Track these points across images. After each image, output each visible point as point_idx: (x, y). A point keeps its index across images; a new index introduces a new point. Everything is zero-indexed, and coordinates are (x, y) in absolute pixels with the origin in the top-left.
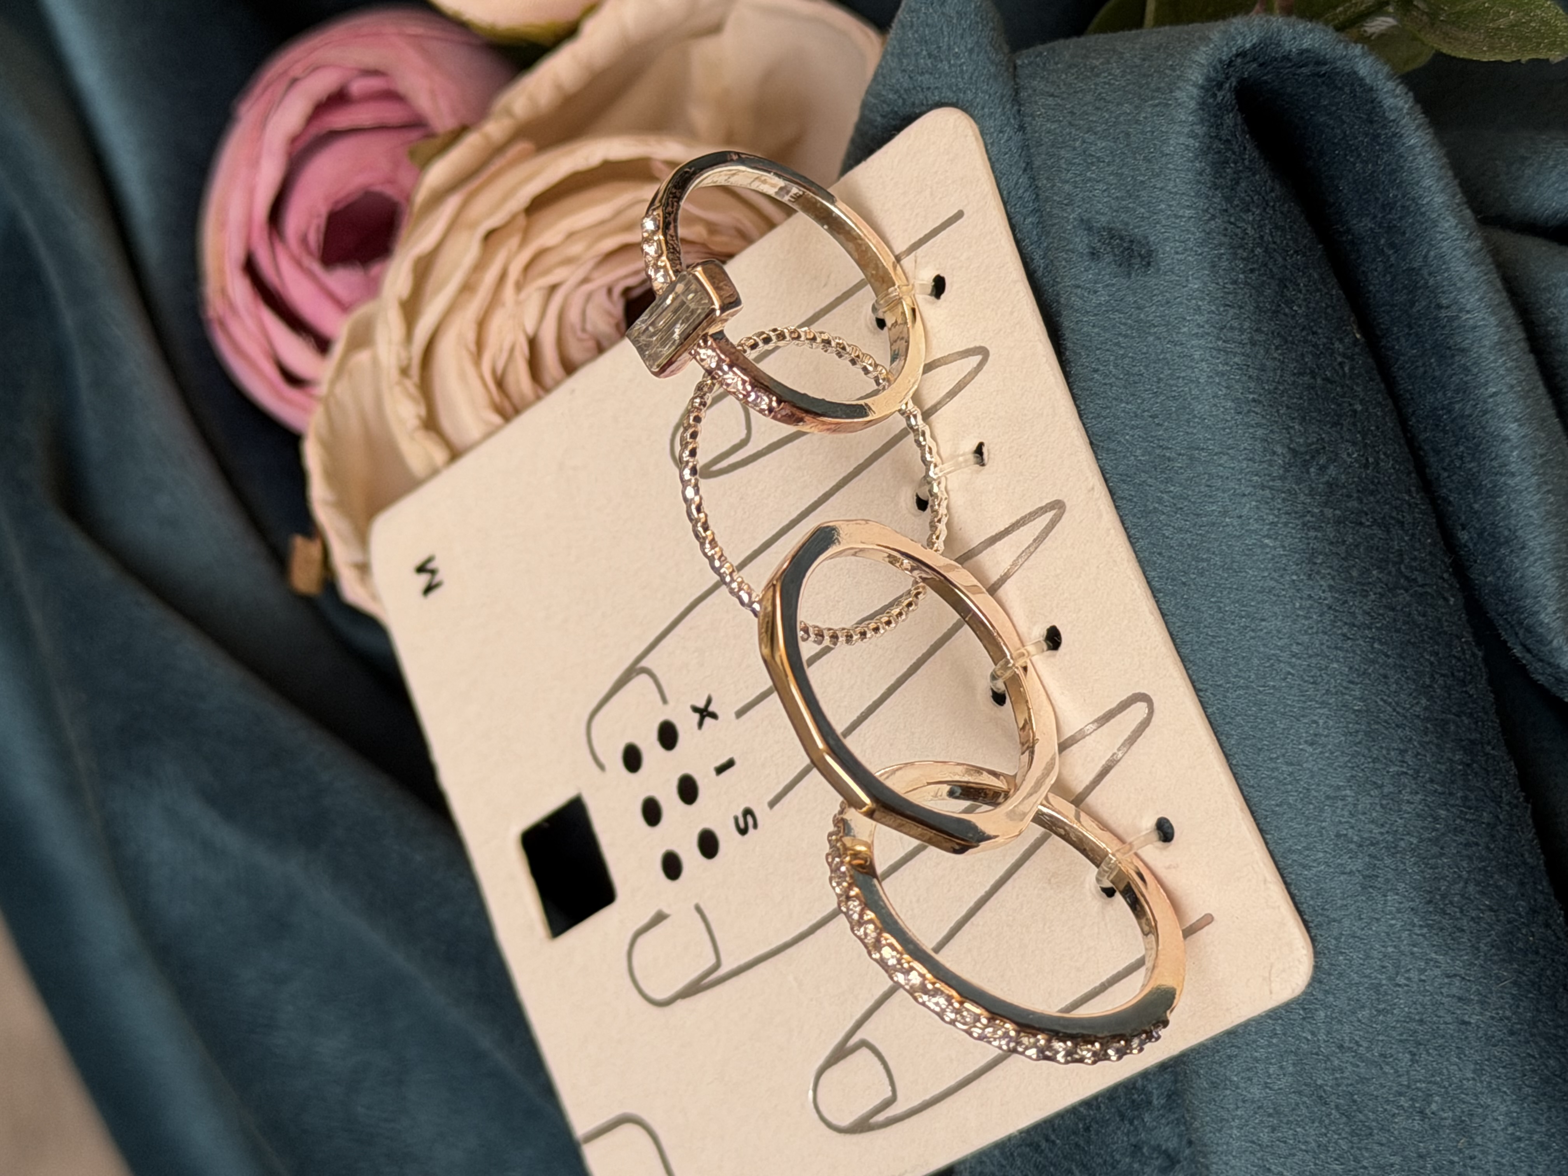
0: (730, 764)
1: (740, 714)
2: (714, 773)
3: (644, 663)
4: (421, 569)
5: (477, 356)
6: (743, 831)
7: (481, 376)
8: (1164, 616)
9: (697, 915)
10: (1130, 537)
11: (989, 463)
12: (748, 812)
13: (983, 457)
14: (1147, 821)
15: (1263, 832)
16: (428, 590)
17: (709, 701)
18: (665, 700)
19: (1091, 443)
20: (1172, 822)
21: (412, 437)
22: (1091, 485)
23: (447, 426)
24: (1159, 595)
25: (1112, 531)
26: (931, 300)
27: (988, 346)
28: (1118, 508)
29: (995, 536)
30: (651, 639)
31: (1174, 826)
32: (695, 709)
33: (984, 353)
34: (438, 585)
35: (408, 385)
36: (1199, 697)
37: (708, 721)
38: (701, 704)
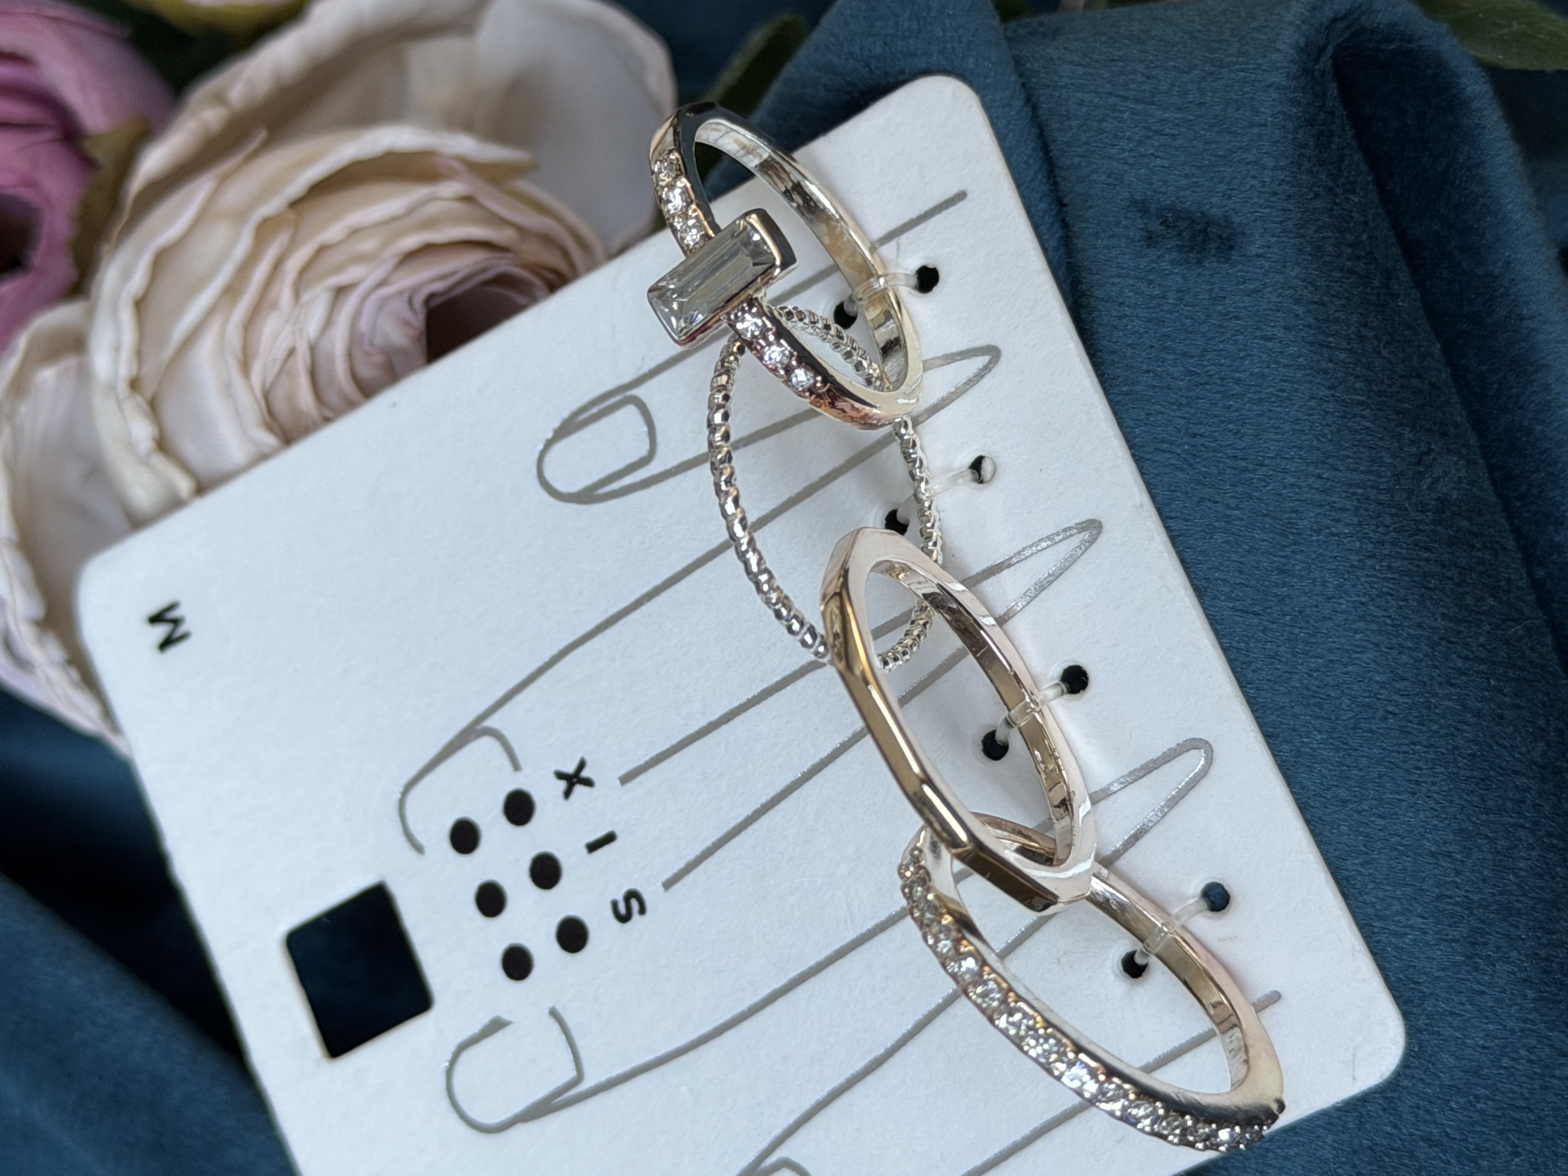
0: (609, 838)
1: (626, 779)
2: (584, 851)
3: (489, 723)
4: (156, 619)
5: (245, 366)
6: (624, 918)
7: (251, 389)
8: (1225, 650)
9: (551, 1021)
10: (1183, 562)
11: (989, 481)
12: (632, 895)
13: (982, 472)
14: (1196, 887)
15: (1345, 896)
16: (167, 643)
17: (582, 765)
18: (516, 766)
19: (1133, 455)
20: (1226, 887)
21: (145, 462)
22: (1138, 502)
23: (189, 449)
24: (1219, 627)
25: (1165, 555)
26: (916, 293)
27: (999, 345)
28: (1168, 529)
29: (1003, 563)
30: (499, 694)
31: (1229, 892)
32: (560, 776)
33: (993, 353)
34: (184, 637)
35: (139, 398)
36: (1269, 744)
37: (579, 789)
38: (570, 769)
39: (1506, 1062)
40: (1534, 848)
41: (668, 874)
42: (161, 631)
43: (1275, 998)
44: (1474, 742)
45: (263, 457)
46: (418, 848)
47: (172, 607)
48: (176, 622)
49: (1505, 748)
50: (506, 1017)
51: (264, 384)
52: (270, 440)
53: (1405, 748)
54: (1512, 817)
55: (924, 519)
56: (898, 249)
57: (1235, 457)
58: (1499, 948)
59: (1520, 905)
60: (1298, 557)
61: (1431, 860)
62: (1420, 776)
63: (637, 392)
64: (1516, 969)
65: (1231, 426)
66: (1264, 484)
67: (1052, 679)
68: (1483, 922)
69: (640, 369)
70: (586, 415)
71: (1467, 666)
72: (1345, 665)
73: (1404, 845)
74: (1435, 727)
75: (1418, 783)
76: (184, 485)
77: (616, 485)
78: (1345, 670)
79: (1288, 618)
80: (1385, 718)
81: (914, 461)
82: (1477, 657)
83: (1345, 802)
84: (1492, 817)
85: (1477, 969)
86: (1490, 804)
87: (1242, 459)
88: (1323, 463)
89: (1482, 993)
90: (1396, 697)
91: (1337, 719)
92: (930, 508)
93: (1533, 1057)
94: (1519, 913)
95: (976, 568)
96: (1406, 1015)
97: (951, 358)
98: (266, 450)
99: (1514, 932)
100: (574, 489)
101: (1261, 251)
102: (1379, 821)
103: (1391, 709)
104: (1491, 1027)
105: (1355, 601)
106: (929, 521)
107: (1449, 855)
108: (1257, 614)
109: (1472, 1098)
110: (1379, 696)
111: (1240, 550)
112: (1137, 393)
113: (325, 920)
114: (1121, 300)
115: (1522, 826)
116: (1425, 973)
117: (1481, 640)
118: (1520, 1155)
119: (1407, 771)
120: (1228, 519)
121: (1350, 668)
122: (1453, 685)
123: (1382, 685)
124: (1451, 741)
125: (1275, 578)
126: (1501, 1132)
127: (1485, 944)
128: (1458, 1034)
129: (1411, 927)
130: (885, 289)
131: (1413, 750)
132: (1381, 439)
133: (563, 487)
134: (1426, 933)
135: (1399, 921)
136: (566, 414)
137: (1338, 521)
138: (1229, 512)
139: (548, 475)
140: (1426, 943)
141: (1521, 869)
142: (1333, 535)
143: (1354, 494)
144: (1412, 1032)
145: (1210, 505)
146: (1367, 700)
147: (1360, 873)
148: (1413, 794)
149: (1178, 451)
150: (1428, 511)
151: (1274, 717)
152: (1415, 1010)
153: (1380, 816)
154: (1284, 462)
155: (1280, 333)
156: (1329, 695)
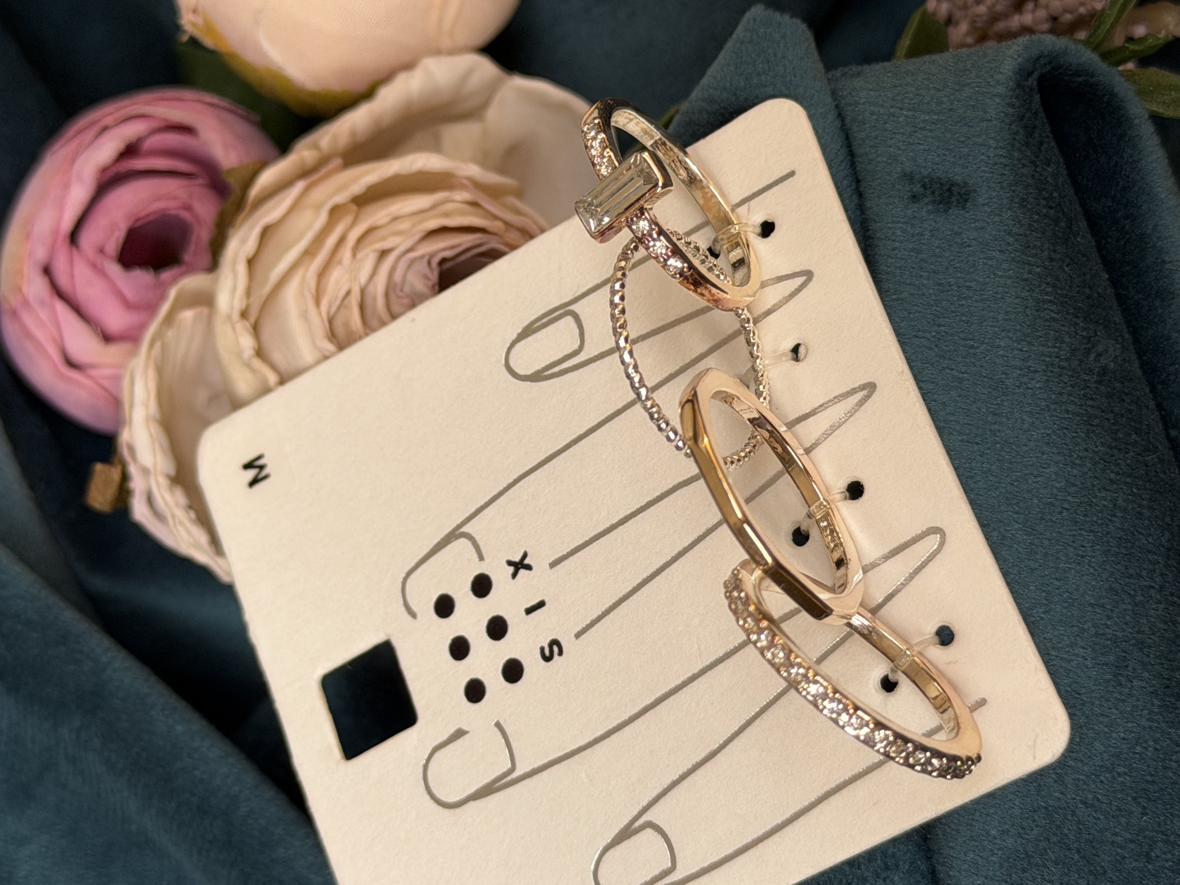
0: (541, 604)
1: (553, 564)
2: (524, 613)
3: (464, 529)
4: (248, 466)
5: (317, 302)
6: (547, 659)
7: (320, 314)
8: (956, 469)
9: (496, 729)
10: (929, 410)
11: (803, 360)
12: (555, 643)
13: (799, 355)
14: (932, 628)
15: (1032, 634)
16: (254, 482)
17: (525, 555)
18: (481, 558)
19: (899, 341)
20: (952, 629)
21: (248, 365)
22: (901, 370)
23: (277, 357)
24: (952, 453)
25: (917, 404)
26: (760, 238)
27: (813, 270)
28: (920, 388)
29: (810, 412)
30: (473, 510)
31: (954, 632)
32: (510, 563)
33: (809, 275)
34: (266, 477)
35: (247, 324)
36: (983, 530)
37: (522, 572)
38: (517, 558)
39: (1138, 749)
40: (1161, 603)
41: (579, 629)
42: (251, 474)
43: (982, 702)
44: (1122, 529)
45: (326, 358)
46: (413, 615)
47: (259, 457)
48: (261, 468)
49: (1143, 534)
50: (465, 728)
51: (328, 313)
52: (330, 347)
53: (1074, 532)
54: (1145, 580)
55: (758, 383)
56: (749, 209)
57: (965, 339)
58: (1134, 669)
59: (1151, 641)
60: (1005, 404)
61: (1089, 609)
62: (1084, 551)
63: (573, 307)
64: (1147, 685)
65: (964, 318)
66: (984, 355)
67: (840, 489)
68: (1125, 652)
69: (576, 292)
70: (539, 323)
71: (1118, 478)
72: (1036, 477)
73: (1072, 599)
74: (1095, 519)
75: (1083, 557)
76: (272, 378)
77: (556, 369)
78: (1035, 480)
79: (998, 446)
80: (1061, 513)
81: (753, 345)
82: (1125, 473)
83: (1033, 570)
84: (1132, 581)
85: (1121, 684)
86: (1131, 571)
87: (971, 340)
88: (1024, 340)
89: (1123, 701)
90: (1069, 498)
91: (1030, 513)
92: (762, 376)
93: (1158, 747)
94: (1149, 647)
95: (793, 416)
96: (1071, 716)
97: (781, 279)
98: (327, 354)
99: (1146, 659)
100: (529, 372)
101: (986, 201)
102: (1056, 582)
103: (1066, 505)
104: (1130, 725)
105: (1042, 434)
106: (761, 384)
107: (1103, 606)
108: (978, 444)
109: (1115, 773)
110: (1058, 497)
111: (968, 401)
112: (902, 299)
113: (350, 667)
114: (894, 238)
115: (1153, 587)
116: (1085, 687)
117: (1128, 461)
118: (1147, 814)
119: (1075, 548)
120: (961, 381)
121: (1039, 479)
122: (1108, 490)
123: (1059, 490)
124: (1105, 529)
125: (990, 418)
126: (1134, 799)
127: (1127, 666)
128: (1106, 729)
129: (1077, 655)
130: (739, 233)
131: (1079, 534)
132: (1063, 325)
133: (521, 372)
134: (1086, 659)
135: (1068, 652)
136: (526, 323)
137: (1033, 379)
138: (961, 375)
139: (512, 364)
140: (1087, 667)
141: (1151, 616)
142: (1028, 388)
143: (1044, 361)
144: (1076, 727)
145: (949, 371)
146: (1050, 500)
147: (1042, 619)
148: (1079, 564)
149: (928, 335)
150: (1093, 374)
151: (987, 514)
152: (1077, 713)
153: (1056, 579)
154: (998, 340)
155: (996, 254)
156: (1025, 498)
